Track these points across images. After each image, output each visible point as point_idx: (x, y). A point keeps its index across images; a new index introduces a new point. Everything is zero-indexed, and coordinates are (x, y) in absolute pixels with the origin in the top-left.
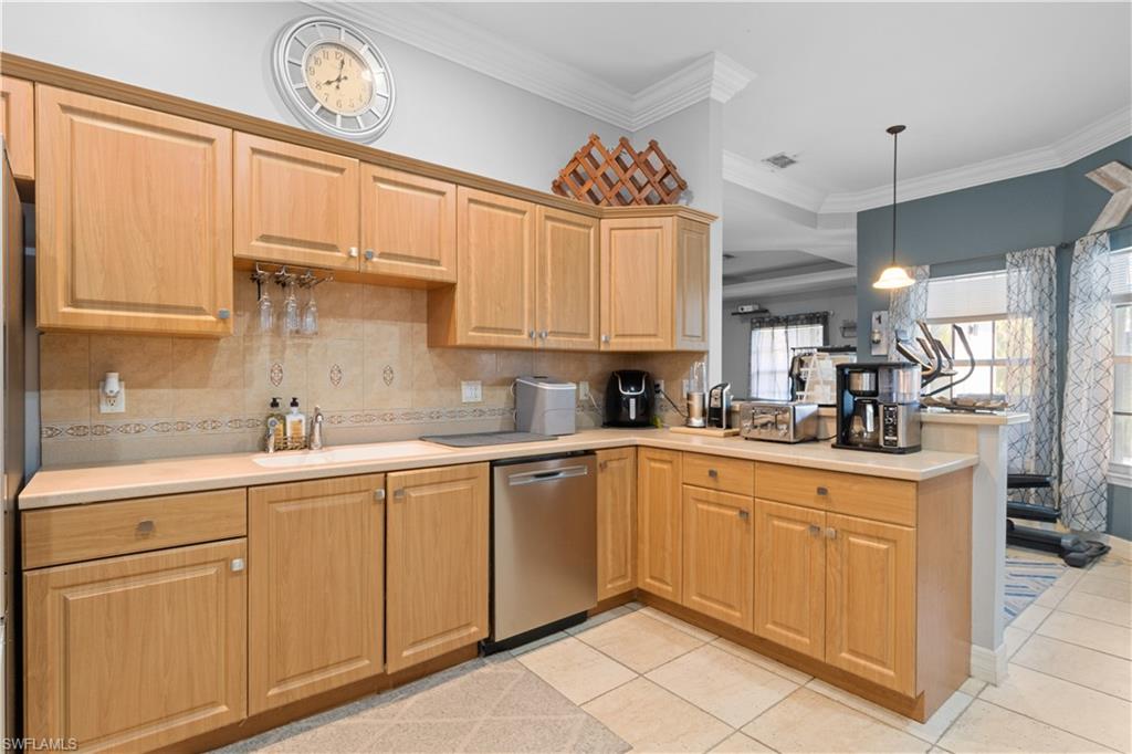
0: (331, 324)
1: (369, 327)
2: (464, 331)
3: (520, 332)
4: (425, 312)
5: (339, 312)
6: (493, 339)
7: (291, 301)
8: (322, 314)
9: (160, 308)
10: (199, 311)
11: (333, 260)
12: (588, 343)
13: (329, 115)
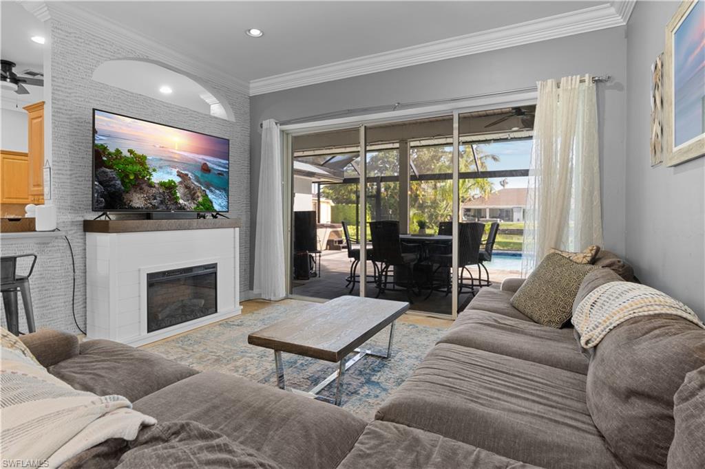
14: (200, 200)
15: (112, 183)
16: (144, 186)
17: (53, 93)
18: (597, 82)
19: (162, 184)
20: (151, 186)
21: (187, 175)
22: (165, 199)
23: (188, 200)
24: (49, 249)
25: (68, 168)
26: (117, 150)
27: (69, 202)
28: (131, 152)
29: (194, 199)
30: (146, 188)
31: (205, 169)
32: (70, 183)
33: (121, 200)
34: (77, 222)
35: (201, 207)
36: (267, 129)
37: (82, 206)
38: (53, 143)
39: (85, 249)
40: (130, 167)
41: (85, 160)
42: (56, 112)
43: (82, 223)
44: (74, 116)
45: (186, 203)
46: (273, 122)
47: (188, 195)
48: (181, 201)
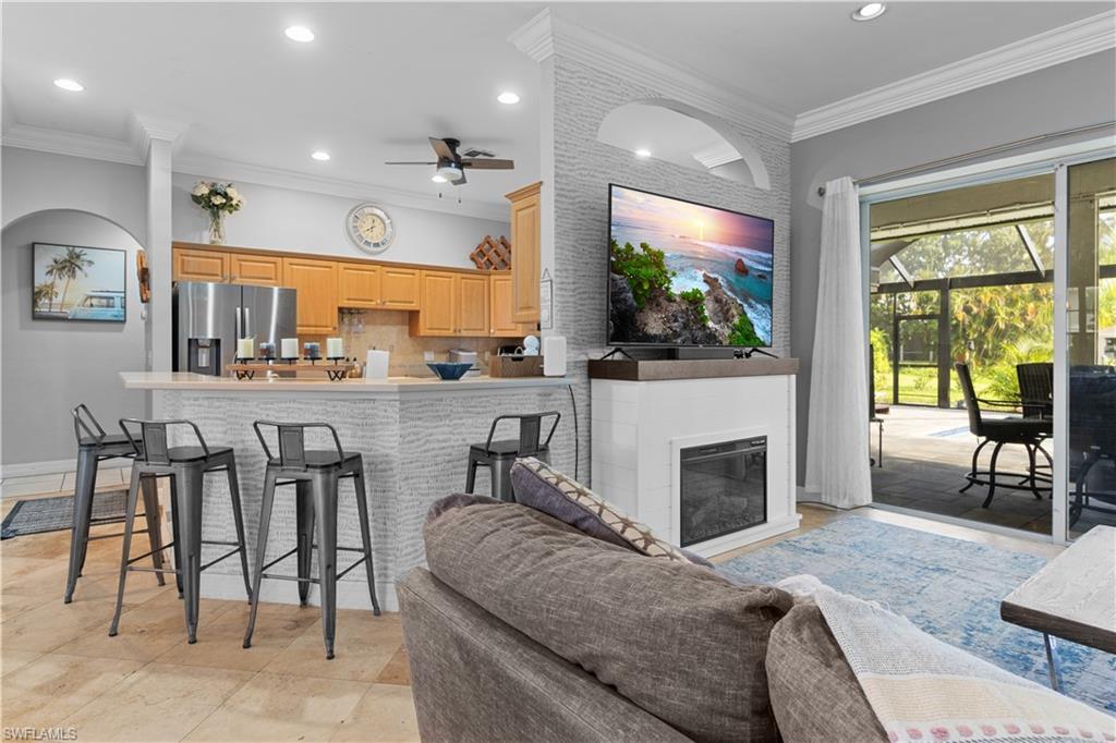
0: (369, 328)
1: (384, 328)
2: (423, 331)
3: (449, 329)
4: (407, 321)
5: (373, 323)
6: (436, 333)
7: (355, 321)
8: (367, 323)
9: (316, 326)
10: (326, 327)
11: (372, 305)
12: (484, 334)
13: (367, 243)
14: (736, 321)
15: (622, 296)
16: (661, 300)
17: (556, 167)
19: (684, 296)
20: (670, 299)
21: (716, 280)
22: (688, 320)
23: (720, 322)
24: (550, 403)
25: (571, 280)
26: (628, 246)
27: (572, 331)
28: (644, 246)
29: (727, 320)
30: (664, 303)
31: (741, 269)
32: (575, 303)
33: (633, 324)
34: (580, 362)
35: (738, 333)
36: (834, 196)
37: (586, 339)
38: (556, 243)
39: (590, 405)
40: (643, 271)
41: (589, 266)
42: (560, 194)
43: (586, 364)
44: (577, 200)
45: (716, 326)
46: (848, 181)
47: (720, 314)
48: (710, 324)
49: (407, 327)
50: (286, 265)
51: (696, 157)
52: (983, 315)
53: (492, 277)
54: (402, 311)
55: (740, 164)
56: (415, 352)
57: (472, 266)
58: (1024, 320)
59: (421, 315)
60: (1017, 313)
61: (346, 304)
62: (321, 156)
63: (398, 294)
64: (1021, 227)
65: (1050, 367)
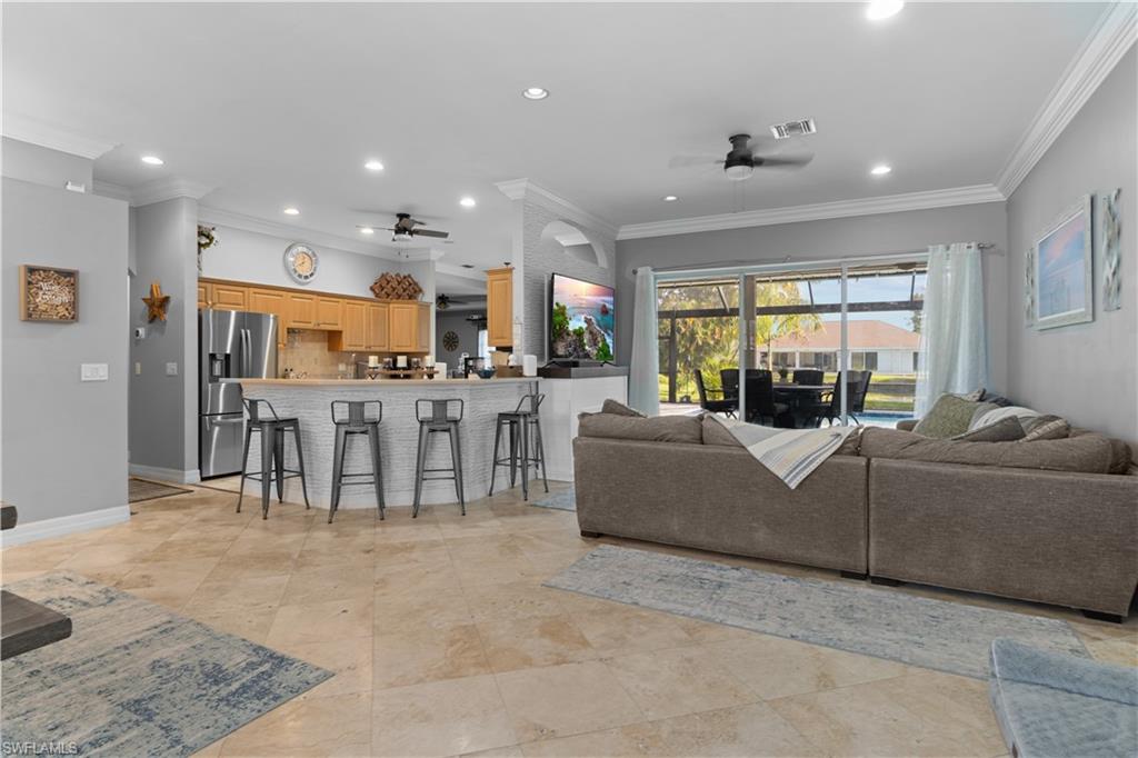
2: (344, 346)
4: (331, 339)
6: (353, 348)
7: (296, 338)
11: (310, 326)
12: (385, 349)
13: (300, 276)
14: (600, 345)
17: (524, 261)
18: (980, 248)
19: (575, 331)
25: (530, 323)
30: (566, 337)
36: (642, 277)
38: (524, 303)
46: (649, 268)
48: (587, 348)
49: (326, 344)
50: (252, 295)
51: (557, 238)
52: (688, 333)
53: (391, 306)
54: (324, 331)
55: (588, 246)
56: (332, 364)
57: (371, 295)
58: (714, 339)
59: (344, 335)
60: (709, 333)
61: (293, 325)
62: (292, 211)
63: (327, 318)
64: (721, 288)
65: (738, 371)
